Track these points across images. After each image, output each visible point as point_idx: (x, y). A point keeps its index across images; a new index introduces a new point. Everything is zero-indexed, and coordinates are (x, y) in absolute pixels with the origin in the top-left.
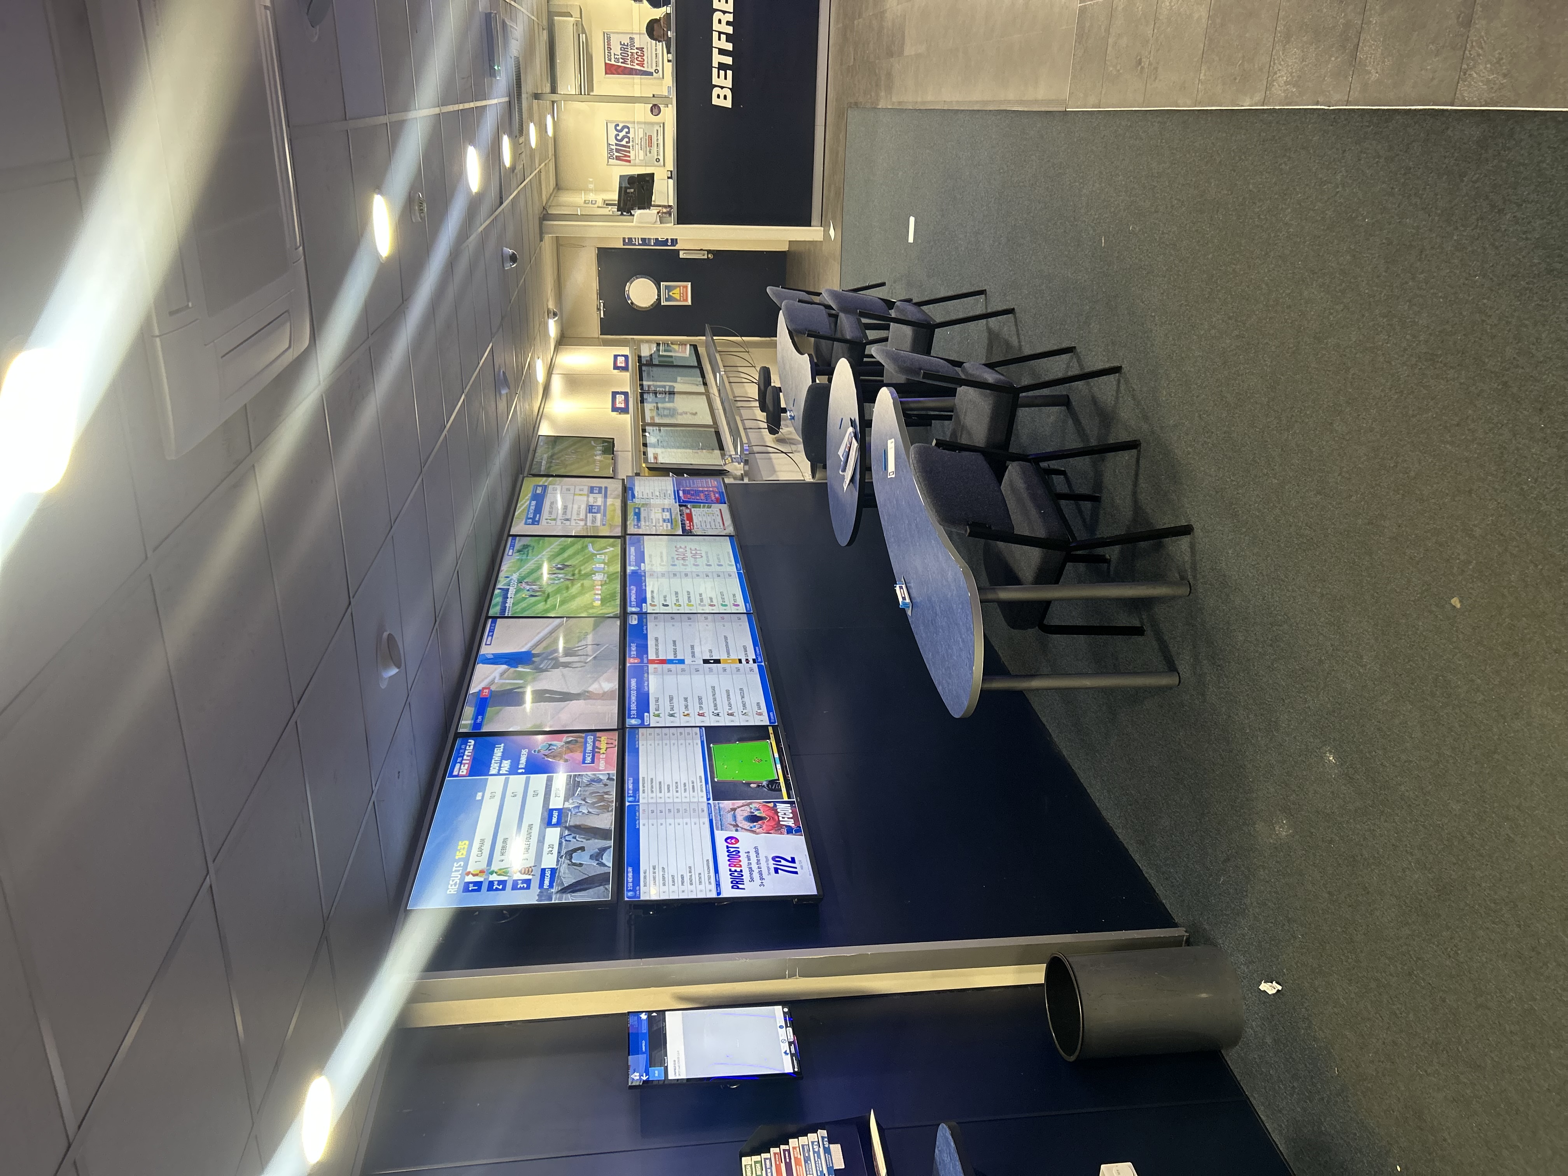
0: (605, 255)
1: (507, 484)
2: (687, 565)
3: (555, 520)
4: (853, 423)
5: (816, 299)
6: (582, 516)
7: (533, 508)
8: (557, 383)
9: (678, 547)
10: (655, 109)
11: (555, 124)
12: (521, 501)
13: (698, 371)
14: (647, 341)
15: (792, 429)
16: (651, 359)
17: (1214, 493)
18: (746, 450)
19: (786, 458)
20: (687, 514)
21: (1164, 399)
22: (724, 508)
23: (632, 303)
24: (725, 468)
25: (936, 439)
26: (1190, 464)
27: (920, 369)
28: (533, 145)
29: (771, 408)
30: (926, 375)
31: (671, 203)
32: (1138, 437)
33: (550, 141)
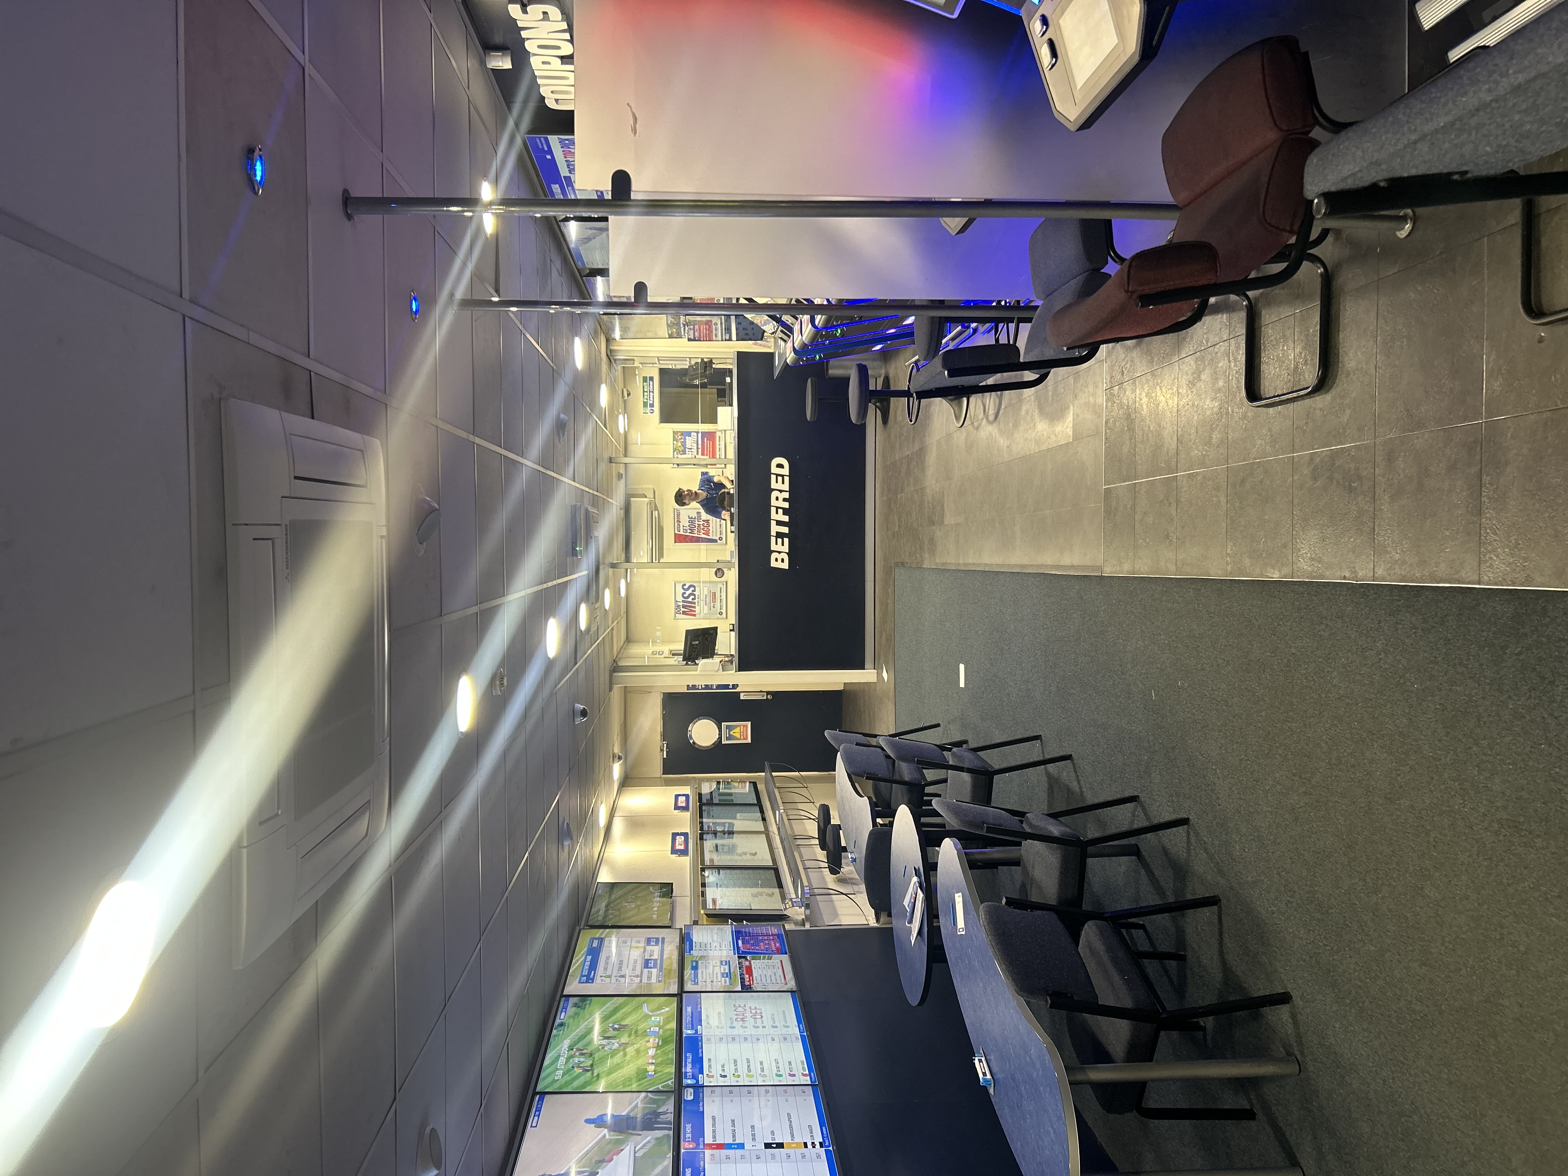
0: (671, 700)
1: (563, 937)
2: (746, 1027)
3: (610, 977)
4: (917, 873)
5: (873, 741)
6: (638, 972)
7: (588, 964)
8: (618, 826)
9: (737, 1005)
10: (719, 572)
11: (627, 584)
12: (576, 957)
13: (757, 808)
14: (709, 780)
15: (852, 868)
16: (712, 798)
17: (1308, 958)
18: (807, 893)
19: (847, 900)
20: (747, 967)
21: (1238, 853)
22: (785, 958)
23: (694, 743)
24: (785, 913)
25: (1006, 898)
26: (1277, 924)
27: (983, 823)
28: (607, 607)
29: (831, 848)
30: (989, 830)
31: (733, 653)
32: (1217, 892)
33: (622, 602)
